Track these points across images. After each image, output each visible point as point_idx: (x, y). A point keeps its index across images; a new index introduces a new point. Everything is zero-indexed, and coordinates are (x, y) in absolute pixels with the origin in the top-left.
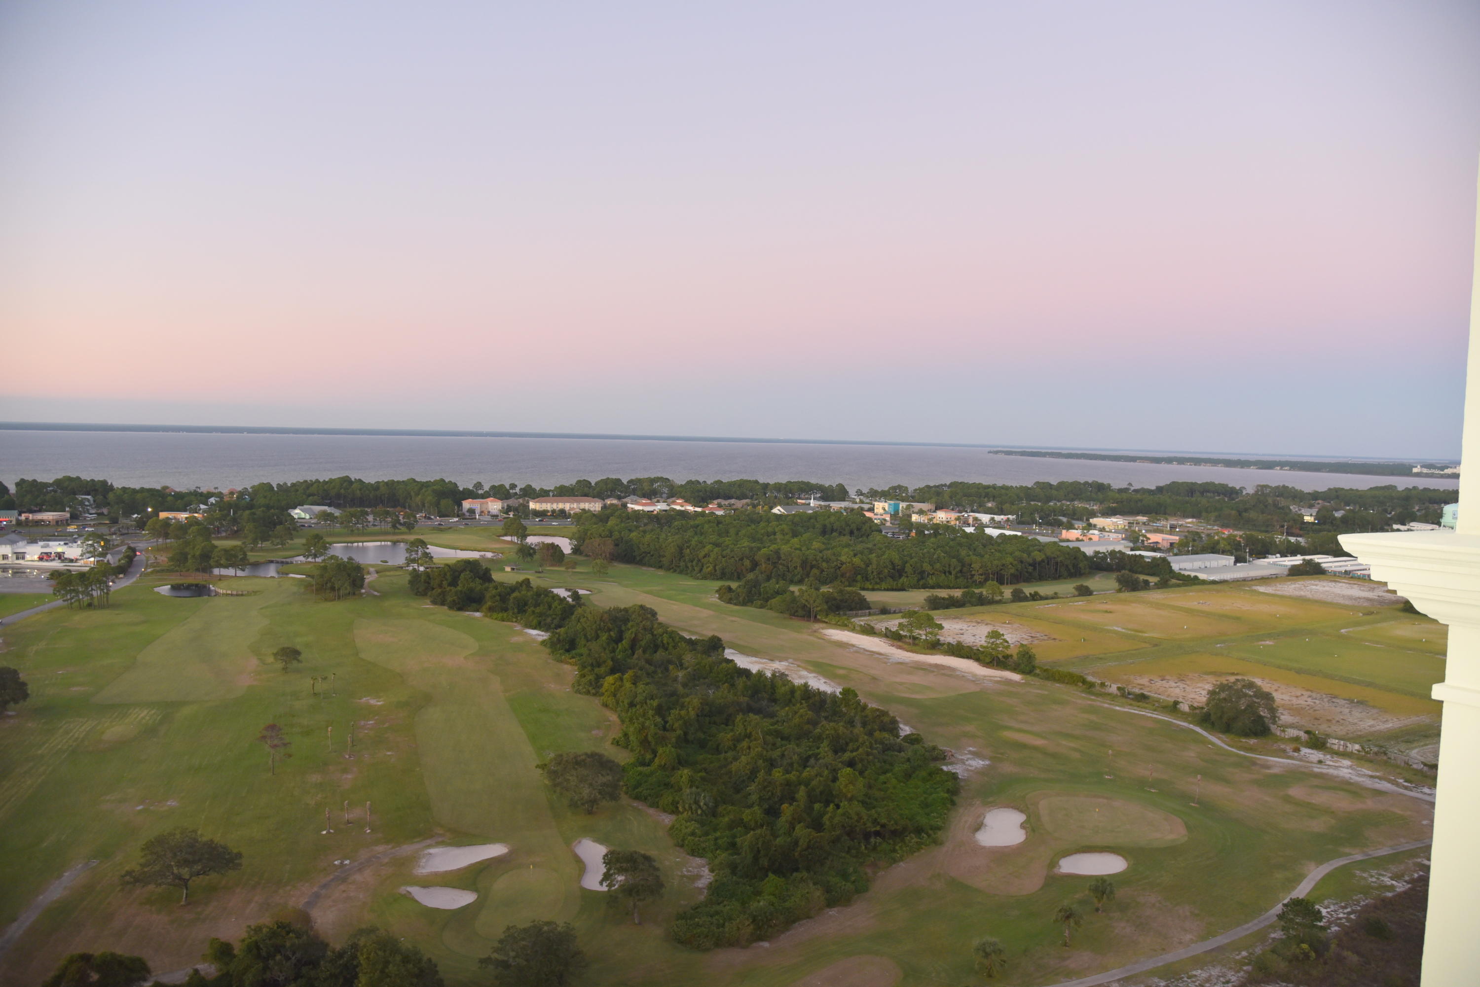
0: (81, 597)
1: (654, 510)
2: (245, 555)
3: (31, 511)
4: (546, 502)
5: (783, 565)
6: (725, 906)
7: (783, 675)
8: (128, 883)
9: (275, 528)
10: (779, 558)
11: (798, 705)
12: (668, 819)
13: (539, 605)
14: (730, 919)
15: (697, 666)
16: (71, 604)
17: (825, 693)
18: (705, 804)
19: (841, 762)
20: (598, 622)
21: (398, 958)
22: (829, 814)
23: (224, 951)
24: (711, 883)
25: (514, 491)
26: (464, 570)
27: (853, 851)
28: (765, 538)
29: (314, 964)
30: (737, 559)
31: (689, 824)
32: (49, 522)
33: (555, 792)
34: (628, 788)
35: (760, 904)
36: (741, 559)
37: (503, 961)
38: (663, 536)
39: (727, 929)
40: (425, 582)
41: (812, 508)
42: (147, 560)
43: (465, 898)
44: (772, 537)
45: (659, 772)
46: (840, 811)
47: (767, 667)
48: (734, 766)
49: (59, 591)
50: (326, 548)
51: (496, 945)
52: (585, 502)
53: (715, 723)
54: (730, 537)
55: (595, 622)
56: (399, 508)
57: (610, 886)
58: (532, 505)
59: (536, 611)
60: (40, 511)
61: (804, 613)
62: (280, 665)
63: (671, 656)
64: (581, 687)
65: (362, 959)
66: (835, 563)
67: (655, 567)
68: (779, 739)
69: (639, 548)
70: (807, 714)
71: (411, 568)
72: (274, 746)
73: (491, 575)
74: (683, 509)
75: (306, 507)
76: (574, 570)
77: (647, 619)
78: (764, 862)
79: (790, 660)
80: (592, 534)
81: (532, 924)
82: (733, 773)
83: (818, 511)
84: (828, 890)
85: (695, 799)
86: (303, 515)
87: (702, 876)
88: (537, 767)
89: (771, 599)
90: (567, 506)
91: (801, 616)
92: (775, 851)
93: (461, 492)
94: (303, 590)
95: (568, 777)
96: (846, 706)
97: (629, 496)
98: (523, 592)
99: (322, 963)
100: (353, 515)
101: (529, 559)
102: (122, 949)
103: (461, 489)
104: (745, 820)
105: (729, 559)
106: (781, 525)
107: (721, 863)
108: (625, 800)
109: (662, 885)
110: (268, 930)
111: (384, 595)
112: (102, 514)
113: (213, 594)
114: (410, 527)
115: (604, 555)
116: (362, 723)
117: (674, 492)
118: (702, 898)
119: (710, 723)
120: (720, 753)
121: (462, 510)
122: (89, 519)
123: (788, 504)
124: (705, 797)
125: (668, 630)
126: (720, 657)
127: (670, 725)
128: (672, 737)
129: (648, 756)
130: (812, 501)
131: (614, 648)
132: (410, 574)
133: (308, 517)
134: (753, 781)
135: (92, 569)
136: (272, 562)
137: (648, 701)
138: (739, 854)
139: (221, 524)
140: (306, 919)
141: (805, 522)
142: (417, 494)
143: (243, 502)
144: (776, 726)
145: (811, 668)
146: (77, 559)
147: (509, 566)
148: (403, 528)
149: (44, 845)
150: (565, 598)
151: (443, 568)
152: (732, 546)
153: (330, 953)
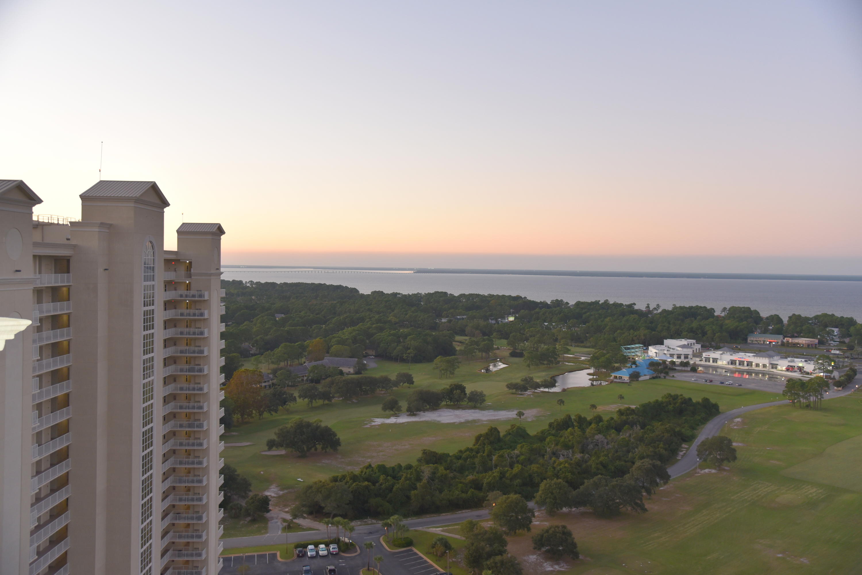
0: (801, 399)
3: (792, 337)
16: (795, 403)
32: (803, 345)
49: (787, 393)
60: (798, 337)
112: (844, 342)
122: (832, 345)
146: (811, 373)
149: (708, 558)
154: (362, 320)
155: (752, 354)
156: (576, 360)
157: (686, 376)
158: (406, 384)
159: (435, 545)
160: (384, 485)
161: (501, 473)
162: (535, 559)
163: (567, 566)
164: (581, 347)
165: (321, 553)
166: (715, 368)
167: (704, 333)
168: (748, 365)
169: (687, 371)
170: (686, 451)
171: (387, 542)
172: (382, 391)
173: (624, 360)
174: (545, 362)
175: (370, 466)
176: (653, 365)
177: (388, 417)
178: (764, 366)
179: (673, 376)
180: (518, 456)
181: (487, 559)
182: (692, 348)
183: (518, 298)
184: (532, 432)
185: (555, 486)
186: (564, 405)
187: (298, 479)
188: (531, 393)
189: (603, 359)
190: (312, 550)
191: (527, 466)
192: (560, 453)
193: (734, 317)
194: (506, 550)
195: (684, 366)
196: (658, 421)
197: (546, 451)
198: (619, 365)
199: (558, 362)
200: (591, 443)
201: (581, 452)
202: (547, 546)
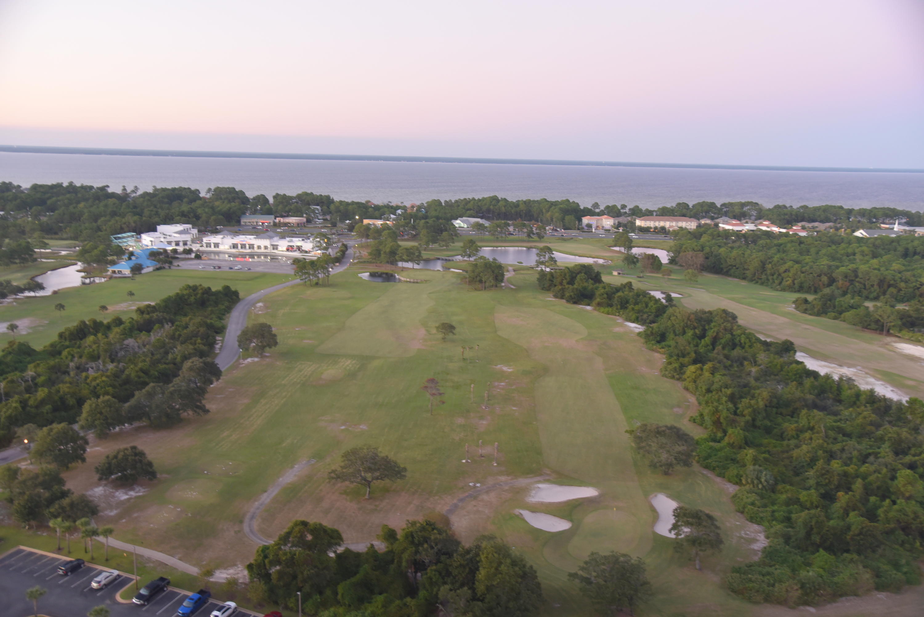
0: (311, 277)
1: (743, 230)
2: (420, 253)
3: (282, 216)
4: (650, 220)
5: (860, 283)
6: (776, 569)
7: (850, 379)
8: (333, 478)
9: (442, 233)
10: (857, 276)
11: (863, 407)
12: (732, 489)
13: (638, 304)
14: (780, 581)
15: (770, 364)
16: (305, 282)
17: (891, 400)
18: (766, 481)
19: (901, 463)
20: (685, 321)
21: (508, 561)
22: (885, 508)
23: (390, 535)
24: (765, 548)
25: (624, 211)
26: (580, 272)
27: (907, 546)
28: (845, 258)
29: (449, 555)
30: (816, 275)
31: (750, 495)
32: (293, 224)
33: (639, 453)
34: (699, 458)
35: (810, 574)
36: (819, 276)
37: (587, 578)
38: (748, 252)
39: (776, 589)
40: (550, 280)
41: (896, 233)
42: (355, 254)
43: (563, 526)
44: (852, 257)
45: (728, 448)
46: (896, 507)
48: (795, 453)
49: (298, 273)
50: (477, 251)
51: (582, 564)
52: (682, 221)
53: (781, 414)
54: (811, 255)
55: (683, 321)
56: (533, 222)
57: (677, 534)
58: (638, 223)
59: (635, 308)
60: (288, 216)
61: (877, 327)
62: (440, 336)
63: (746, 354)
64: (667, 373)
65: (483, 557)
66: (914, 284)
67: (739, 278)
68: (841, 435)
69: (726, 261)
70: (870, 416)
71: (540, 268)
72: (433, 395)
73: (601, 277)
74: (768, 229)
75: (464, 218)
76: (670, 277)
77: (728, 321)
78: (817, 539)
79: (859, 368)
80: (686, 248)
81: (611, 554)
82: (794, 458)
83: (901, 235)
84: (878, 575)
85: (757, 475)
86: (462, 225)
87: (757, 541)
88: (627, 431)
89: (845, 312)
90: (669, 224)
91: (873, 330)
92: (828, 531)
93: (581, 210)
94: (459, 281)
95: (650, 443)
96: (911, 414)
97: (721, 217)
98: (626, 293)
99: (455, 555)
100: (498, 226)
101: (633, 266)
102: (327, 523)
103: (582, 208)
104: (802, 500)
105: (808, 275)
106: (861, 246)
107: (776, 533)
108: (696, 467)
109: (721, 542)
110: (420, 525)
111: (519, 288)
112: (326, 220)
113: (397, 281)
114: (541, 237)
115: (695, 266)
116: (496, 384)
117: (761, 215)
118: (756, 559)
119: (777, 413)
120: (783, 440)
121: (581, 225)
122: (318, 223)
123: (871, 228)
124: (766, 475)
125: (746, 331)
126: (791, 358)
127: (740, 411)
128: (742, 421)
129: (719, 435)
130: (896, 226)
131: (697, 342)
132: (539, 273)
133: (466, 226)
134: (812, 468)
135: (319, 258)
136: (439, 259)
137: (723, 390)
138: (793, 528)
139: (404, 229)
140: (447, 522)
141: (887, 245)
142: (548, 211)
143: (420, 213)
144: (839, 423)
145: (879, 376)
146: (310, 251)
147: (616, 271)
148: (535, 238)
149: (284, 445)
150: (659, 299)
151: (564, 270)
152: (812, 264)
153: (461, 549)
155: (253, 237)
156: (54, 255)
157: (191, 265)
161: (21, 402)
162: (103, 492)
163: (144, 489)
164: (56, 239)
166: (218, 253)
167: (198, 217)
168: (250, 248)
169: (191, 259)
170: (222, 343)
173: (120, 252)
174: (17, 261)
176: (154, 255)
178: (266, 248)
179: (178, 266)
180: (33, 379)
181: (48, 506)
182: (190, 233)
184: (38, 346)
185: (103, 405)
186: (64, 309)
188: (12, 300)
189: (96, 252)
191: (54, 388)
192: (88, 366)
193: (221, 199)
194: (69, 490)
195: (187, 254)
196: (185, 315)
197: (68, 366)
198: (115, 257)
199: (35, 260)
200: (121, 349)
201: (112, 361)
202: (116, 473)
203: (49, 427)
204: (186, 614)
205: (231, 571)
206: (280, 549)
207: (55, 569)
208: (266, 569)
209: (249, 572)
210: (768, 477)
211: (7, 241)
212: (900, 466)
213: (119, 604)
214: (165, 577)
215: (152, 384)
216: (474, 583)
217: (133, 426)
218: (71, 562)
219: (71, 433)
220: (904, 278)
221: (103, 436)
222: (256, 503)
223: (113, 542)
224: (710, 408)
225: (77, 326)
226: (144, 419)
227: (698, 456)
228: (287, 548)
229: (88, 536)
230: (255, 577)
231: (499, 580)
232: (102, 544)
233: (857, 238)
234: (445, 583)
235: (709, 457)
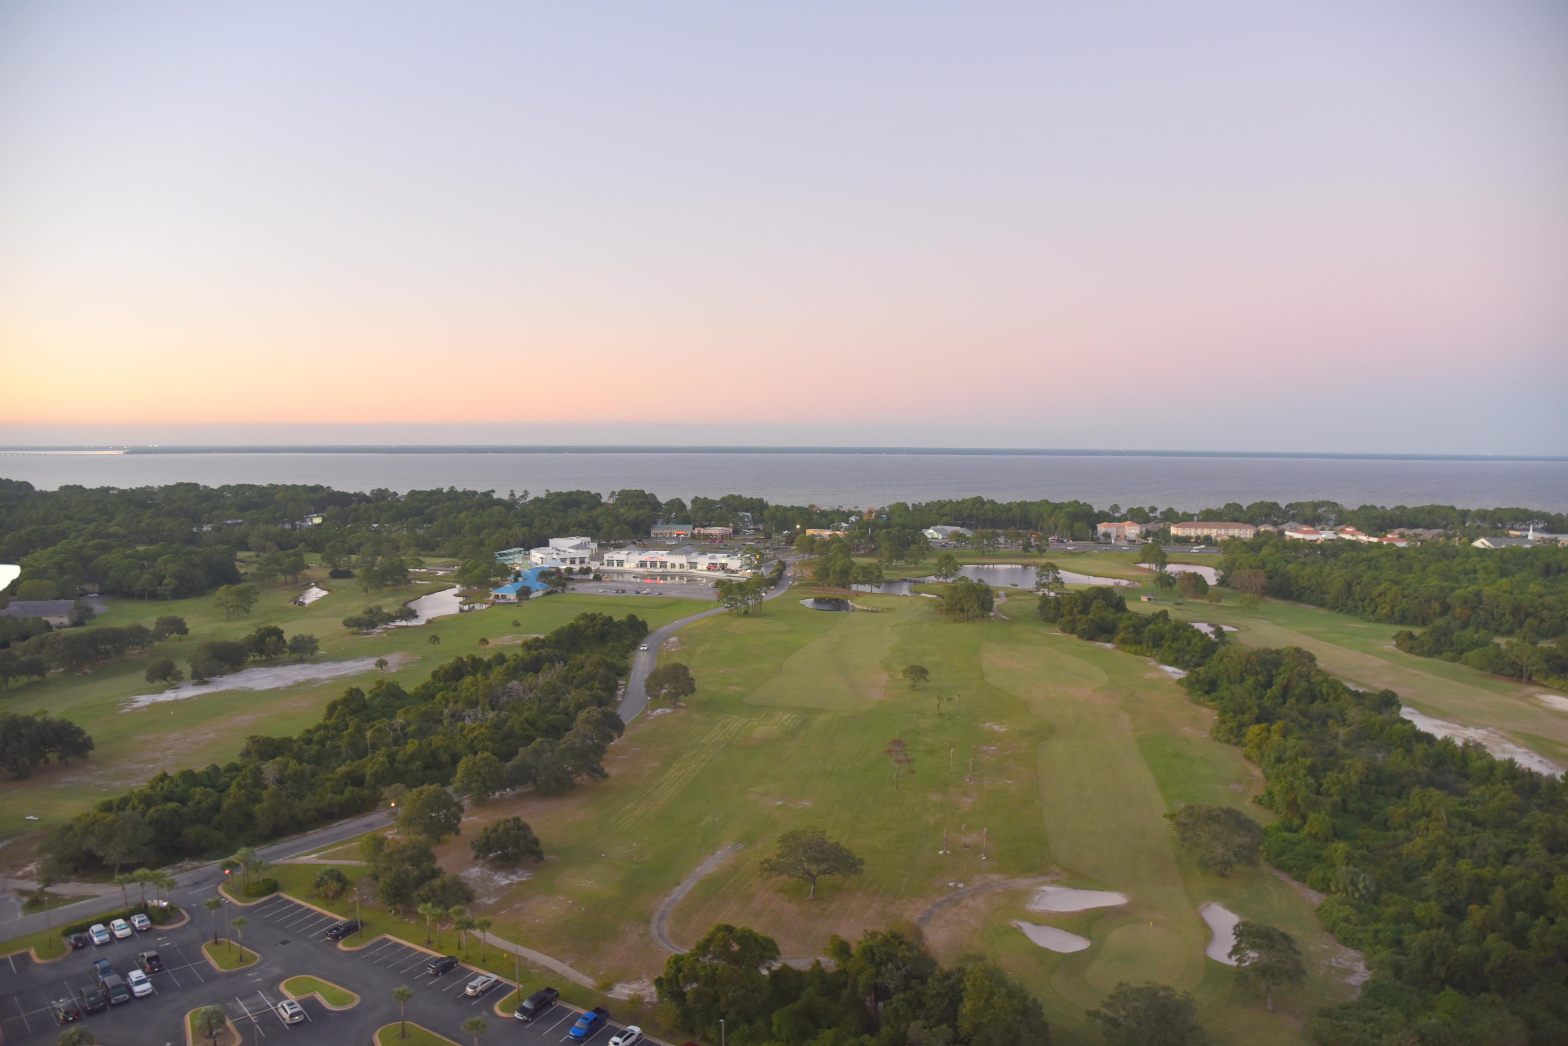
0: (739, 605)
1: (1318, 539)
2: (880, 572)
3: (702, 526)
4: (1190, 527)
5: (1486, 610)
6: (1383, 1013)
7: (1478, 746)
8: (766, 870)
9: (909, 547)
10: (1480, 602)
11: (1499, 785)
12: (1316, 898)
13: (1177, 640)
14: (1390, 1031)
15: (1365, 724)
16: (731, 611)
17: (1539, 775)
18: (1364, 887)
19: (1559, 865)
20: (1244, 664)
21: (1003, 991)
22: (1538, 929)
23: (842, 950)
24: (1366, 983)
25: (1154, 515)
26: (1096, 598)
28: (1462, 576)
29: (923, 979)
30: (1423, 600)
31: (1342, 907)
32: (716, 536)
33: (1183, 846)
34: (1269, 854)
35: (1433, 1021)
36: (1428, 601)
37: (1113, 1019)
38: (1327, 569)
39: (1384, 1042)
40: (1055, 608)
41: (1530, 542)
42: (795, 574)
43: (1078, 944)
44: (1472, 575)
45: (1309, 841)
46: (1553, 927)
47: (1457, 734)
48: (1406, 849)
49: (721, 599)
50: (957, 569)
51: (1106, 999)
52: (1234, 528)
53: (1383, 793)
54: (1414, 573)
55: (1241, 663)
56: (1031, 531)
57: (1240, 961)
58: (1174, 531)
59: (1174, 646)
60: (709, 526)
61: (1513, 671)
62: (908, 682)
63: (1330, 709)
64: (1220, 735)
65: (968, 985)
66: (1562, 612)
67: (1316, 604)
68: (1470, 824)
69: (1297, 581)
70: (1510, 798)
71: (1041, 593)
72: (900, 761)
73: (1125, 605)
74: (1354, 538)
75: (939, 527)
76: (1220, 604)
77: (1303, 664)
78: (1440, 971)
79: (1491, 729)
80: (1240, 564)
81: (1147, 985)
82: (1404, 856)
83: (1539, 546)
85: (1352, 880)
86: (936, 535)
87: (1355, 972)
88: (1165, 816)
89: (1468, 651)
90: (1216, 532)
91: (1509, 676)
92: (1456, 960)
93: (1095, 514)
94: (933, 610)
95: (1198, 832)
97: (1287, 522)
98: (1160, 625)
99: (930, 980)
100: (984, 537)
101: (1168, 589)
102: (758, 928)
103: (1096, 511)
104: (1416, 915)
105: (1412, 600)
106: (1484, 561)
107: (1381, 962)
108: (1264, 867)
109: (1303, 973)
110: (882, 937)
111: (1014, 619)
112: (759, 529)
113: (851, 609)
114: (1041, 551)
115: (1254, 588)
116: (984, 748)
117: (1342, 518)
118: (1354, 998)
119: (1377, 792)
120: (1388, 829)
121: (1096, 534)
122: (748, 534)
123: (1495, 536)
124: (1364, 879)
125: (1329, 678)
126: (1394, 716)
127: (1325, 790)
128: (1327, 803)
129: (1297, 822)
130: (1531, 533)
131: (1261, 694)
132: (1040, 599)
133: (940, 537)
134: (1430, 869)
135: (749, 579)
136: (905, 580)
137: (1300, 759)
138: (1406, 955)
139: (860, 541)
140: (919, 934)
141: (1520, 559)
142: (1050, 516)
143: (881, 520)
144: (1466, 807)
145: (1519, 741)
146: (737, 571)
147: (1145, 595)
148: (1034, 551)
149: (703, 823)
150: (1206, 634)
151: (1075, 594)
152: (1417, 585)
153: (937, 972)
154: (63, 534)
155: (665, 552)
156: (430, 576)
157: (589, 588)
158: (175, 635)
159: (321, 881)
160: (204, 803)
161: (388, 756)
162: (479, 873)
163: (529, 872)
164: (432, 556)
165: (118, 934)
166: (621, 573)
167: (598, 528)
168: (661, 567)
169: (589, 581)
170: (626, 688)
171: (234, 893)
172: (133, 649)
173: (505, 571)
174: (389, 583)
175: (165, 776)
176: (545, 575)
177: (161, 691)
178: (682, 566)
179: (573, 588)
180: (403, 727)
181: (416, 887)
182: (589, 548)
183: (317, 489)
184: (409, 688)
185: (481, 763)
186: (439, 643)
187: (28, 818)
188: (382, 630)
189: (477, 572)
190: (100, 932)
191: (424, 740)
192: (464, 714)
193: (627, 504)
194: (440, 869)
195: (584, 574)
196: (581, 652)
197: (441, 713)
198: (499, 579)
199: (409, 582)
200: (503, 694)
201: (493, 709)
202: (496, 851)
203: (419, 788)
204: (579, 1037)
205: (635, 986)
206: (698, 960)
207: (425, 966)
208: (678, 985)
209: (658, 989)
210: (1367, 882)
211: (380, 558)
212: (1557, 869)
213: (498, 1017)
214: (553, 987)
215: (539, 739)
216: (955, 1019)
217: (516, 792)
218: (442, 959)
219: (443, 797)
220: (1546, 604)
221: (480, 803)
222: (667, 899)
223: (491, 938)
224: (1283, 783)
225: (453, 663)
226: (529, 784)
227: (1268, 851)
228: (706, 960)
229: (462, 928)
230: (666, 996)
231: (990, 1017)
232: (479, 940)
233: (1477, 549)
234: (916, 1018)
235: (1282, 852)
